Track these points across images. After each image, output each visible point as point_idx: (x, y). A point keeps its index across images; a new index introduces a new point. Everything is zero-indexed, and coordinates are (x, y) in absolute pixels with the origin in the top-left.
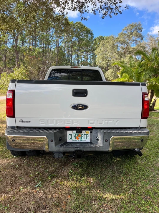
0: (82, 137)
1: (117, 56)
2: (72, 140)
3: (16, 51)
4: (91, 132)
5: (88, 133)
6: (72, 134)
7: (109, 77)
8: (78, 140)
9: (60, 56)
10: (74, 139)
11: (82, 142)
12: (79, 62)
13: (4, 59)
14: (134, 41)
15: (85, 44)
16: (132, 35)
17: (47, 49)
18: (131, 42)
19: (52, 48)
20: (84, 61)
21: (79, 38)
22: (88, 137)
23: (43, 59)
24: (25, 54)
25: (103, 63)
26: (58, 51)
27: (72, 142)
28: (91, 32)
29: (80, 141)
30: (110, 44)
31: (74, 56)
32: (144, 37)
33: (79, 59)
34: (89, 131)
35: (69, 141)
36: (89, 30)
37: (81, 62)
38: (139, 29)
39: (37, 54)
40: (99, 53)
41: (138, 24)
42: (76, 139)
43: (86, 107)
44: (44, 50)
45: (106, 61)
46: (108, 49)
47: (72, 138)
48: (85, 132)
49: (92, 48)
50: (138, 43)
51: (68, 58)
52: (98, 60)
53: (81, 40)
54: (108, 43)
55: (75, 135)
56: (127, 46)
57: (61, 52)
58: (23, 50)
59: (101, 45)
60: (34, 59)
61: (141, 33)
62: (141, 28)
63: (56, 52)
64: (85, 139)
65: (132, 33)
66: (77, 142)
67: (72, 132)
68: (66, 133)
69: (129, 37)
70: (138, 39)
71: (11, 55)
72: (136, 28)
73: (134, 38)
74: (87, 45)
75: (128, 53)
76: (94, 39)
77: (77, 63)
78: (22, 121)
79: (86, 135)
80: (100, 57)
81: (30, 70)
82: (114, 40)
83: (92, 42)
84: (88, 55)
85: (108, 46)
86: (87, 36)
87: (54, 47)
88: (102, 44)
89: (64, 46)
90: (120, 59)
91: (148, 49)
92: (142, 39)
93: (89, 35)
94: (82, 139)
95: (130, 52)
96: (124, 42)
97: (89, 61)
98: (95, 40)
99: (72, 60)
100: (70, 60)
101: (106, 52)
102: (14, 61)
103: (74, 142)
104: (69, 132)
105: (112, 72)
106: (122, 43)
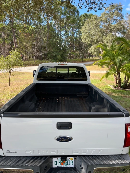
0: (66, 163)
1: (99, 34)
2: (57, 166)
3: (12, 28)
4: (75, 159)
5: (72, 159)
6: (57, 160)
7: (92, 53)
8: (63, 165)
9: (50, 32)
10: (59, 165)
11: (66, 167)
12: (67, 37)
13: (3, 35)
14: (115, 20)
15: (72, 21)
16: (113, 15)
17: (39, 26)
18: (112, 20)
19: (43, 25)
20: (71, 36)
21: (66, 16)
22: (72, 163)
23: (36, 36)
24: (20, 31)
25: (87, 40)
26: (49, 28)
27: (57, 167)
28: (77, 10)
29: (65, 167)
30: (94, 23)
31: (63, 32)
32: (124, 16)
33: (67, 34)
34: (73, 158)
35: (54, 166)
36: (76, 9)
37: (69, 37)
38: (120, 9)
39: (30, 31)
40: (84, 31)
41: (119, 4)
42: (61, 165)
43: (70, 139)
44: (36, 27)
45: (90, 38)
46: (92, 28)
47: (57, 164)
48: (70, 159)
49: (78, 25)
50: (119, 22)
51: (57, 33)
52: (83, 37)
53: (68, 18)
54: (92, 23)
55: (60, 162)
56: (109, 24)
57: (51, 29)
58: (18, 28)
59: (85, 24)
60: (28, 36)
61: (121, 12)
62: (122, 9)
63: (47, 29)
64: (69, 165)
65: (113, 13)
66: (62, 167)
67: (57, 159)
68: (51, 160)
69: (110, 17)
70: (118, 18)
71: (8, 31)
72: (117, 8)
73: (115, 18)
74: (74, 22)
75: (109, 31)
76: (79, 16)
77: (65, 38)
78: (9, 152)
79: (70, 162)
80: (85, 35)
81: (25, 45)
82: (97, 20)
83: (78, 19)
84: (74, 31)
85: (92, 25)
86: (74, 14)
87: (45, 25)
88: (87, 23)
89: (54, 23)
90: (102, 37)
91: (127, 26)
92: (122, 18)
93: (76, 13)
94: (66, 165)
95: (111, 30)
96: (106, 21)
97: (75, 35)
98: (81, 17)
99: (60, 35)
100: (59, 36)
101: (90, 30)
102: (11, 38)
103: (59, 167)
104: (54, 159)
105: (95, 48)
106: (104, 22)
